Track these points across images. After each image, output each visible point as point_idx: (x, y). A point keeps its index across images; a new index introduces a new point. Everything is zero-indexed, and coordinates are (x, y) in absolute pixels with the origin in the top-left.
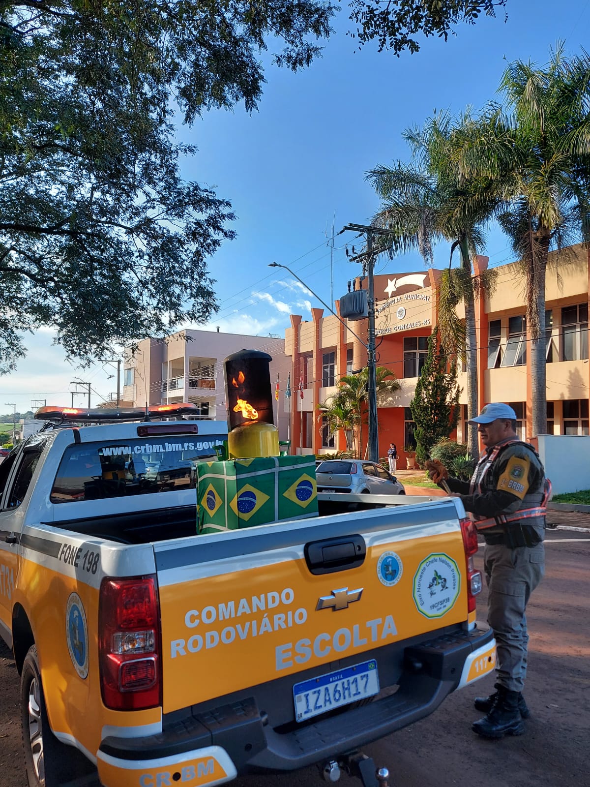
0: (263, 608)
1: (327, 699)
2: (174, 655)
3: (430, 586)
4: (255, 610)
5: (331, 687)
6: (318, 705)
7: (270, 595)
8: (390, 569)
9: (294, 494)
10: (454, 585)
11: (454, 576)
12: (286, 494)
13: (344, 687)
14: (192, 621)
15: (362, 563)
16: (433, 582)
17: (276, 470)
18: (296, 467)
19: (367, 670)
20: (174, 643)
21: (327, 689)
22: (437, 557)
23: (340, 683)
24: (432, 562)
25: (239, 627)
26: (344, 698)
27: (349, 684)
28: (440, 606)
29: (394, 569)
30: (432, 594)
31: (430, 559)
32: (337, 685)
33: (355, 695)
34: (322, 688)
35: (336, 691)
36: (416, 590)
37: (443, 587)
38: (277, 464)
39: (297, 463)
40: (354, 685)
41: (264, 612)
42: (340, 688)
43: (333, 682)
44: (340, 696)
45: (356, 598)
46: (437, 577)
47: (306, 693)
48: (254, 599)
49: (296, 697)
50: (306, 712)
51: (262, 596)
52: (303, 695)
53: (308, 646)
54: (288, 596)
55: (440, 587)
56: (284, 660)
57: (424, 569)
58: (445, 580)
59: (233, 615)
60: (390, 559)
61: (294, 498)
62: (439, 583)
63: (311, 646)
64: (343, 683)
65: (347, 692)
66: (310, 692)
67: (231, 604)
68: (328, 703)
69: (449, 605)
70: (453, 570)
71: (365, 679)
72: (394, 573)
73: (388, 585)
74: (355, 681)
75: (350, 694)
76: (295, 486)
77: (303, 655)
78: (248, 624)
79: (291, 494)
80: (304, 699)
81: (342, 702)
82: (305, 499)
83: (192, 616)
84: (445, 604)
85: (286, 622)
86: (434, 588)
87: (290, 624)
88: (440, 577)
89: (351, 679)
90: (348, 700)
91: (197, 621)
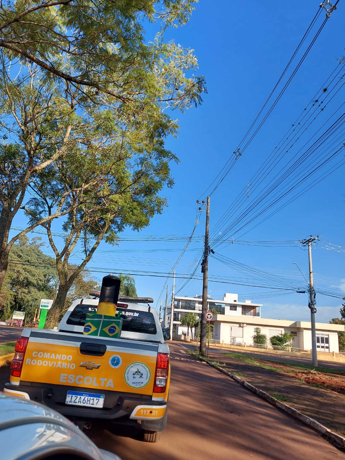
0: (59, 359)
1: (80, 401)
2: (27, 363)
3: (134, 374)
4: (56, 358)
5: (83, 397)
6: (75, 401)
7: (63, 355)
8: (115, 362)
9: (108, 330)
10: (147, 378)
11: (147, 374)
12: (104, 329)
13: (88, 400)
14: (35, 355)
15: (102, 356)
16: (136, 373)
17: (102, 320)
18: (111, 320)
19: (100, 397)
20: (28, 360)
21: (80, 397)
22: (140, 364)
23: (87, 397)
24: (137, 365)
25: (50, 362)
26: (87, 404)
27: (90, 399)
28: (137, 384)
29: (117, 362)
30: (134, 378)
31: (136, 364)
32: (85, 398)
33: (91, 404)
34: (79, 397)
35: (84, 400)
36: (126, 374)
37: (141, 377)
38: (103, 317)
39: (111, 319)
40: (93, 400)
41: (60, 360)
42: (86, 399)
43: (84, 396)
44: (85, 402)
45: (97, 367)
46: (138, 372)
47: (72, 395)
48: (57, 355)
49: (68, 395)
50: (69, 402)
51: (60, 355)
52: (70, 395)
53: (73, 378)
54: (70, 358)
55: (139, 376)
56: (63, 379)
57: (132, 366)
58: (142, 374)
59: (48, 358)
60: (117, 358)
61: (107, 332)
62: (138, 375)
63: (75, 378)
64: (88, 398)
65: (88, 402)
66: (74, 396)
67: (49, 354)
68: (79, 403)
69: (142, 385)
70: (147, 371)
71: (98, 400)
72: (117, 364)
73: (113, 367)
74: (93, 399)
75: (89, 403)
76: (109, 327)
77: (71, 380)
78: (53, 362)
79: (106, 330)
80: (71, 397)
81: (85, 405)
82: (112, 333)
83: (35, 353)
84: (140, 384)
85: (67, 366)
86: (135, 376)
87: (68, 368)
88: (140, 372)
89: (92, 398)
90: (88, 405)
91: (36, 355)
